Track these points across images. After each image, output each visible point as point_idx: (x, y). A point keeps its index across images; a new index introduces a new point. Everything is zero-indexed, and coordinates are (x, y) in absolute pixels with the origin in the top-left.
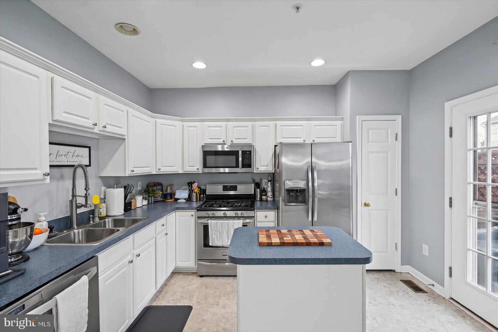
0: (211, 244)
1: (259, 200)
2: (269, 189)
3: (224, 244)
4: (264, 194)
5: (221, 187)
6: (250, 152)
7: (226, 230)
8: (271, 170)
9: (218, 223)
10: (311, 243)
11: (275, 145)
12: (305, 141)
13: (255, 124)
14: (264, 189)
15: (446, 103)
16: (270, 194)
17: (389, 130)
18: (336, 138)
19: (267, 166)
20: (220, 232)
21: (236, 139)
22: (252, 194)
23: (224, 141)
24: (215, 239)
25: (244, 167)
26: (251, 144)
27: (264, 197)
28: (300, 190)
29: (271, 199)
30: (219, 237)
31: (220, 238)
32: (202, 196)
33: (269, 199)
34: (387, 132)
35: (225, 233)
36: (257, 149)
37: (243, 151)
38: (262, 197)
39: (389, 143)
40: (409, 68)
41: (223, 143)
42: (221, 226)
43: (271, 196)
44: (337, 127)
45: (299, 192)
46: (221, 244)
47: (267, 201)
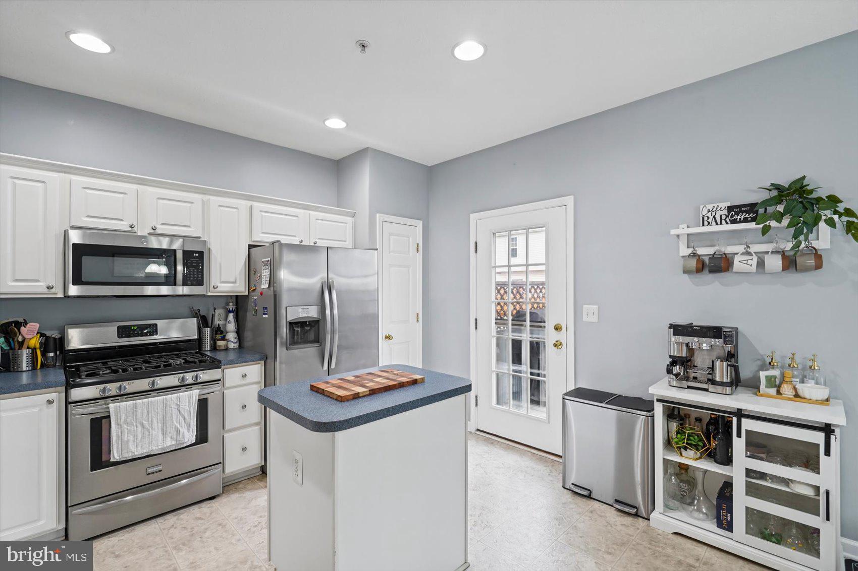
0: (118, 458)
1: (209, 349)
2: (231, 327)
3: (154, 448)
4: (219, 337)
5: (112, 330)
6: (201, 253)
7: (160, 417)
8: (243, 289)
9: (139, 407)
10: (404, 382)
11: (249, 245)
12: (301, 242)
13: (209, 199)
14: (219, 327)
15: (471, 215)
16: (232, 336)
17: (411, 239)
18: (345, 241)
19: (235, 282)
20: (143, 426)
21: (163, 224)
22: (195, 339)
23: (132, 227)
24: (130, 444)
25: (187, 285)
26: (200, 238)
27: (221, 343)
28: (309, 321)
29: (236, 346)
30: (140, 437)
31: (143, 437)
32: (52, 354)
33: (231, 346)
34: (409, 240)
35: (156, 425)
36: (212, 249)
37: (185, 253)
38: (215, 343)
39: (411, 255)
40: (430, 164)
41: (130, 229)
42: (146, 412)
43: (233, 340)
44: (347, 225)
45: (307, 326)
46: (145, 451)
47: (227, 349)
